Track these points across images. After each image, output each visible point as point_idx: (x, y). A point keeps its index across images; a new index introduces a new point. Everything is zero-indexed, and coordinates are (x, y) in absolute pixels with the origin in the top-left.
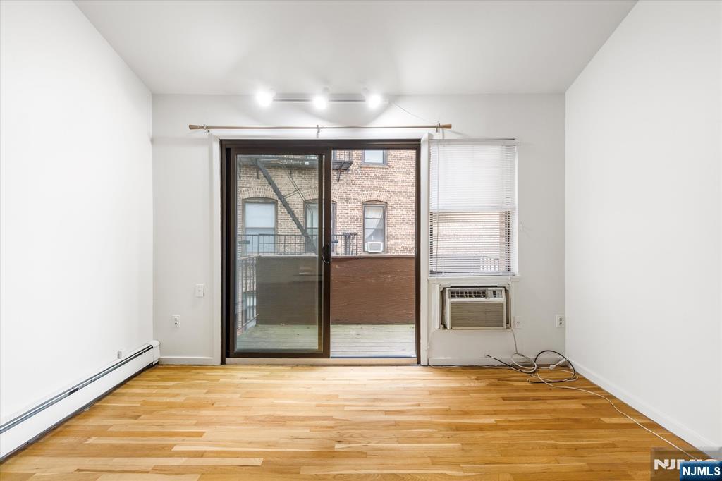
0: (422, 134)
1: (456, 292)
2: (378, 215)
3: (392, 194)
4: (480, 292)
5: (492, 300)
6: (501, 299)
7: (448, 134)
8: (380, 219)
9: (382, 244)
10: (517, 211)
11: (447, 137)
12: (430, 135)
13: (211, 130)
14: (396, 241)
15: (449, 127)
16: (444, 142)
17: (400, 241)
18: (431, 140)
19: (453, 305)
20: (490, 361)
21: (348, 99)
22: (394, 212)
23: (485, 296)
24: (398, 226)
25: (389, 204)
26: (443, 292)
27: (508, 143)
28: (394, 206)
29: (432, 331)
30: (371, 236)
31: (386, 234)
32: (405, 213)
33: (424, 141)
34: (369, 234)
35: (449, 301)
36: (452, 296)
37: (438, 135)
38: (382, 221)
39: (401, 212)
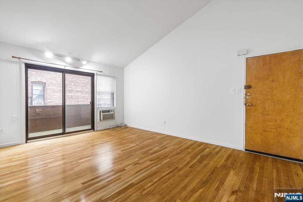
0: (95, 73)
1: (103, 112)
2: (40, 88)
3: (48, 79)
4: (109, 111)
5: (111, 113)
6: (113, 113)
7: (101, 73)
8: (41, 90)
9: (43, 102)
10: (115, 93)
11: (101, 74)
12: (97, 73)
13: (21, 59)
14: (51, 100)
15: (102, 72)
16: (99, 75)
17: (52, 101)
18: (97, 74)
19: (103, 115)
20: (110, 127)
21: (77, 60)
22: (49, 87)
23: (110, 112)
24: (52, 94)
25: (47, 84)
26: (100, 112)
27: (114, 77)
28: (50, 85)
29: (98, 122)
30: (36, 98)
31: (45, 97)
32: (55, 88)
33: (96, 74)
34: (35, 97)
35: (102, 114)
36: (103, 113)
37: (99, 73)
38: (43, 91)
39: (53, 88)
